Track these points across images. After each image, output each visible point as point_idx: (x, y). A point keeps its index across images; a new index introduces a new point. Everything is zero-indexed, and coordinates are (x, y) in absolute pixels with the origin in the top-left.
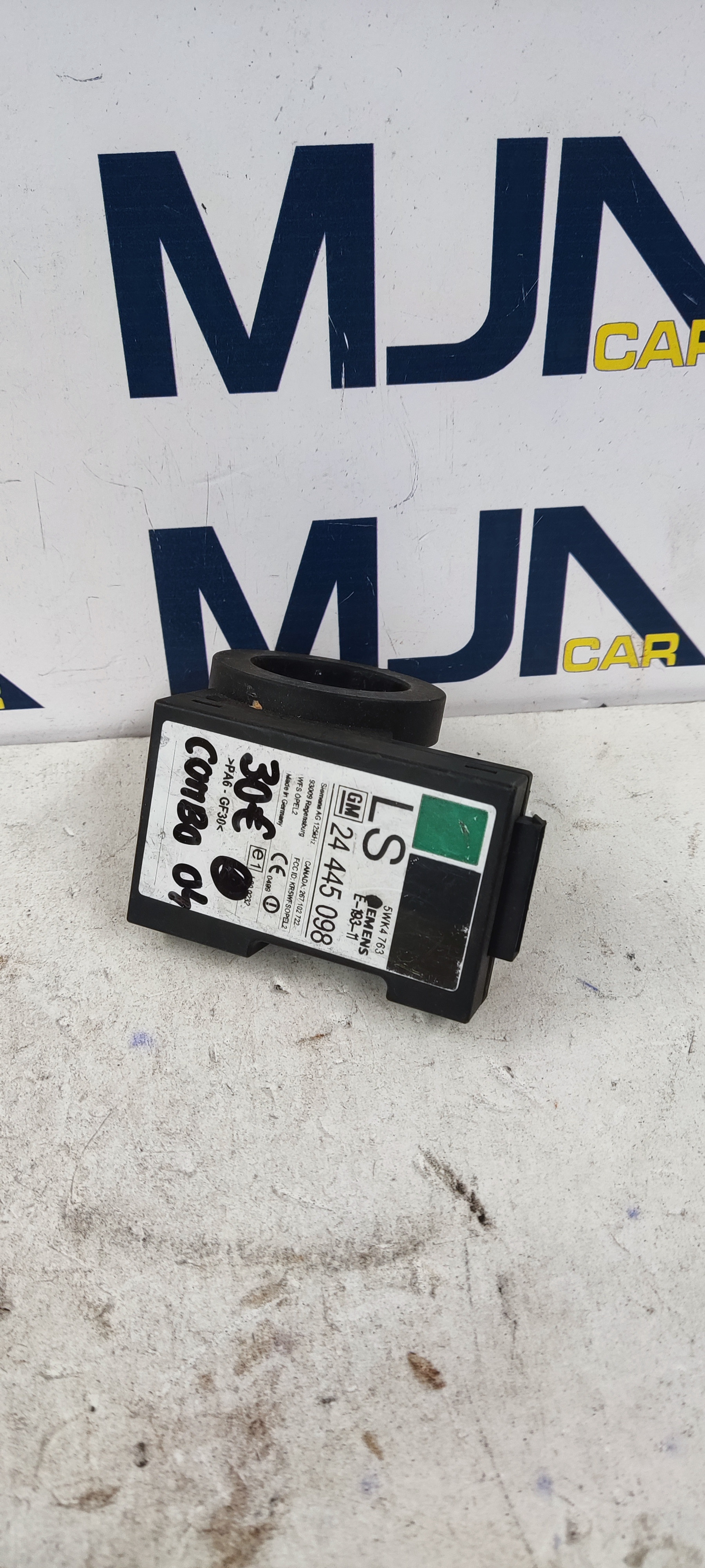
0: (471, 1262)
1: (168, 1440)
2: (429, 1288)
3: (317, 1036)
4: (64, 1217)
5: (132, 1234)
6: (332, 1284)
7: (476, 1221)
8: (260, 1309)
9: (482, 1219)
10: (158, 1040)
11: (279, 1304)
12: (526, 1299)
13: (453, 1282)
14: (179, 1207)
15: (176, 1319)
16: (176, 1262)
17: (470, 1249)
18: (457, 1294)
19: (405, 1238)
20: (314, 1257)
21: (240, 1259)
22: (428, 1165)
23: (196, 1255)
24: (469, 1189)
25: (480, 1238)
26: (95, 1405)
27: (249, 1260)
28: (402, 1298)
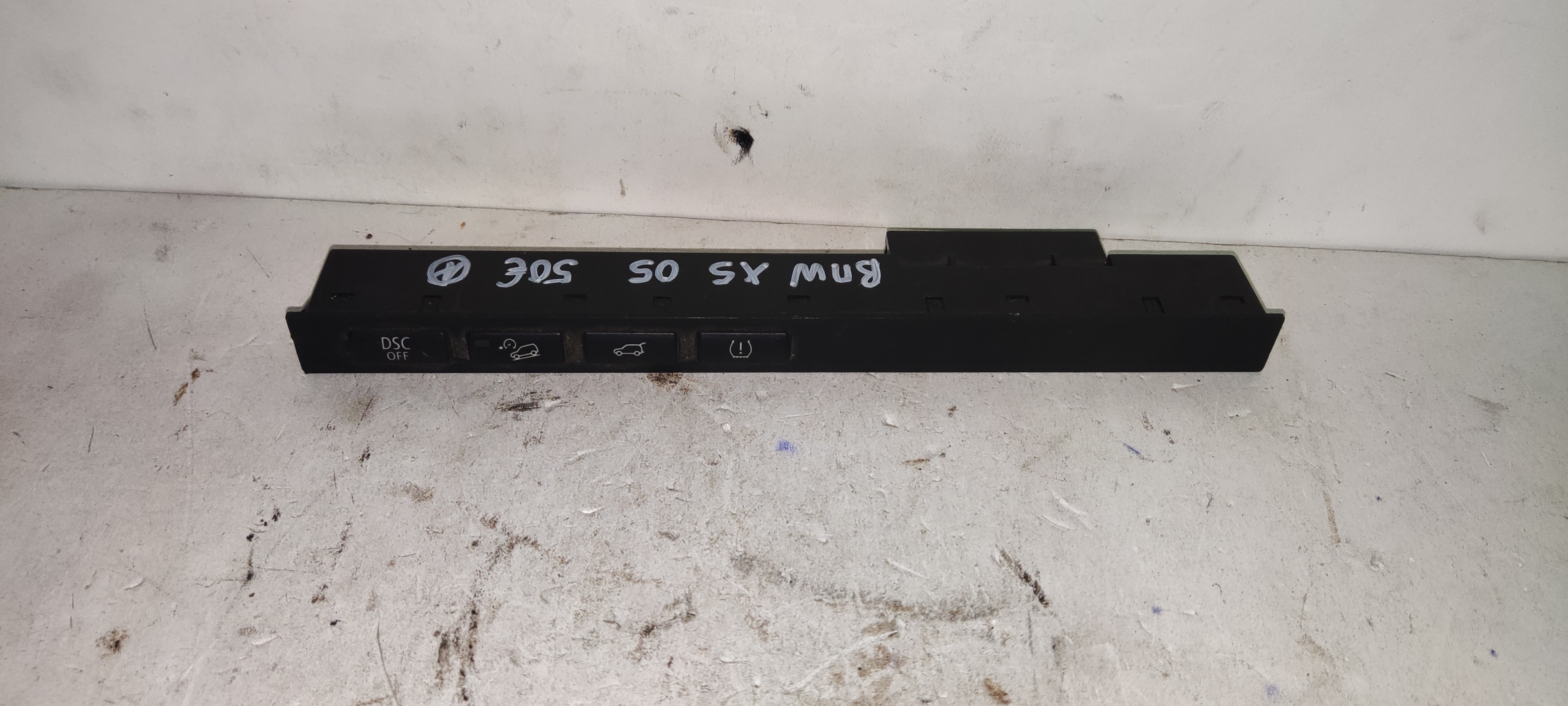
0: (1033, 627)
2: (1001, 640)
3: (919, 460)
4: (732, 559)
5: (782, 577)
7: (1036, 601)
8: (876, 637)
9: (1042, 600)
10: (798, 448)
11: (891, 636)
13: (1019, 638)
14: (817, 563)
15: (816, 636)
16: (815, 600)
18: (1021, 646)
19: (984, 605)
21: (861, 602)
22: (1002, 558)
24: (1034, 578)
27: (868, 605)
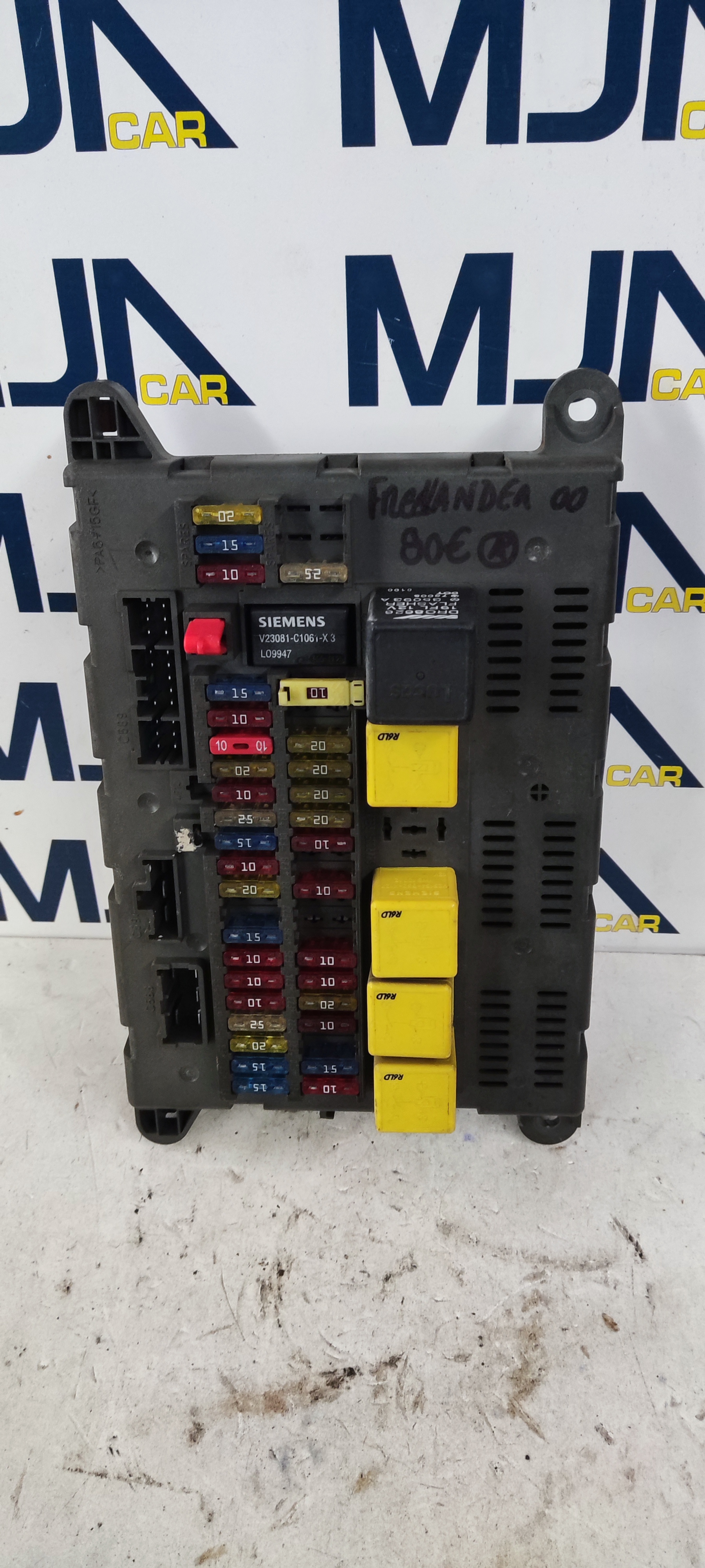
1: (492, 1336)
6: (567, 1277)
12: (660, 1297)
17: (634, 1269)
20: (558, 1262)
23: (502, 1253)
25: (639, 1265)
26: (459, 1317)
28: (600, 1288)
